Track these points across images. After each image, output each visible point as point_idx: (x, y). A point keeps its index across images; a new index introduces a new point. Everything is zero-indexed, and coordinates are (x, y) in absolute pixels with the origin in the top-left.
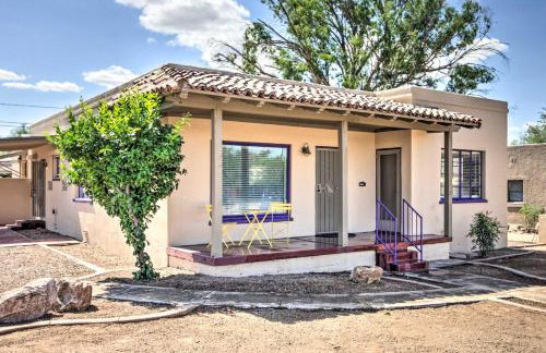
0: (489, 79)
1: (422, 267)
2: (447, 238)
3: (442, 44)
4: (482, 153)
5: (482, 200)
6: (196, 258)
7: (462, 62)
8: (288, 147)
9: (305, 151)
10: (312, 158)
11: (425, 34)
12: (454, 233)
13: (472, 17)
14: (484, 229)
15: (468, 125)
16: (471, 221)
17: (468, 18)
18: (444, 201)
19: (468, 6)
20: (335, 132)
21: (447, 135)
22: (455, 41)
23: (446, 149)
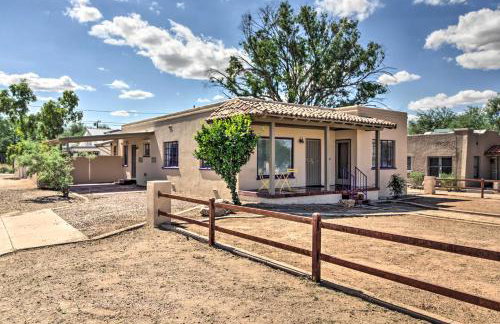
0: (384, 91)
1: (367, 202)
2: (377, 188)
3: (352, 70)
4: (393, 142)
5: (394, 168)
6: (258, 195)
7: (366, 80)
8: (292, 139)
9: (301, 141)
10: (304, 145)
11: (343, 63)
12: (381, 185)
13: (373, 52)
14: (396, 184)
15: (389, 127)
16: (389, 179)
17: (372, 53)
18: (375, 168)
19: (371, 45)
20: (322, 132)
21: (377, 132)
22: (362, 67)
23: (377, 139)
